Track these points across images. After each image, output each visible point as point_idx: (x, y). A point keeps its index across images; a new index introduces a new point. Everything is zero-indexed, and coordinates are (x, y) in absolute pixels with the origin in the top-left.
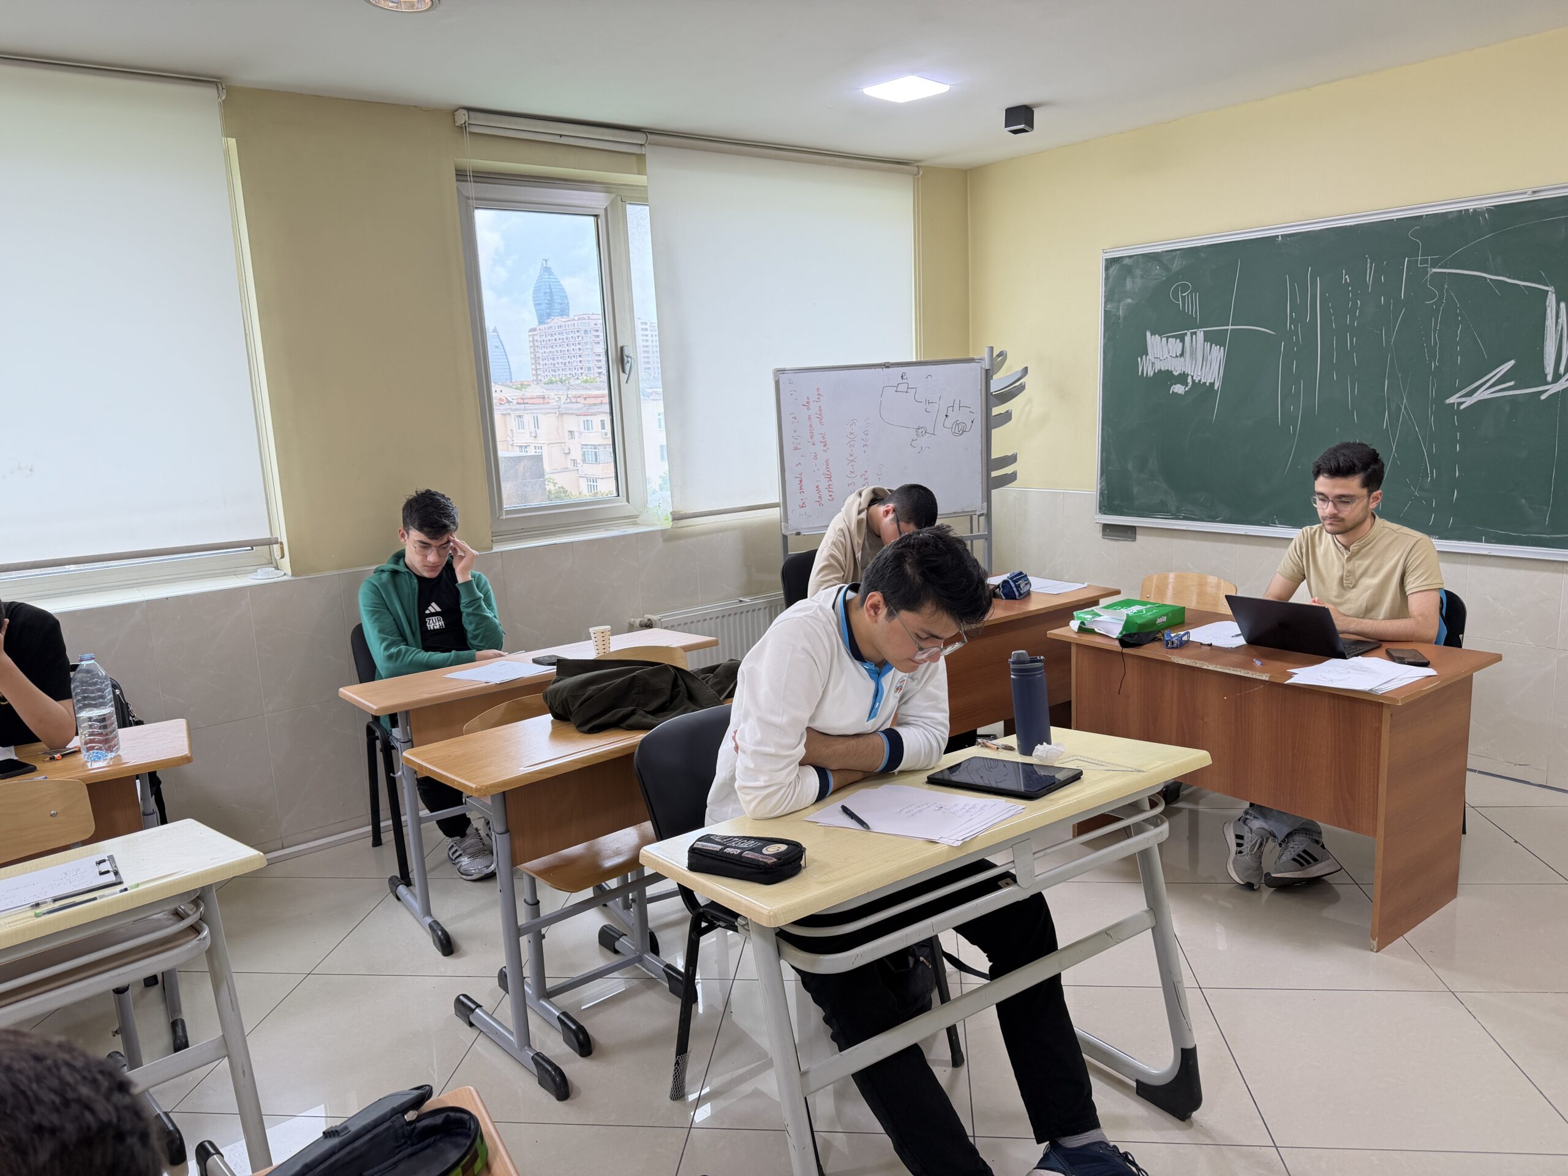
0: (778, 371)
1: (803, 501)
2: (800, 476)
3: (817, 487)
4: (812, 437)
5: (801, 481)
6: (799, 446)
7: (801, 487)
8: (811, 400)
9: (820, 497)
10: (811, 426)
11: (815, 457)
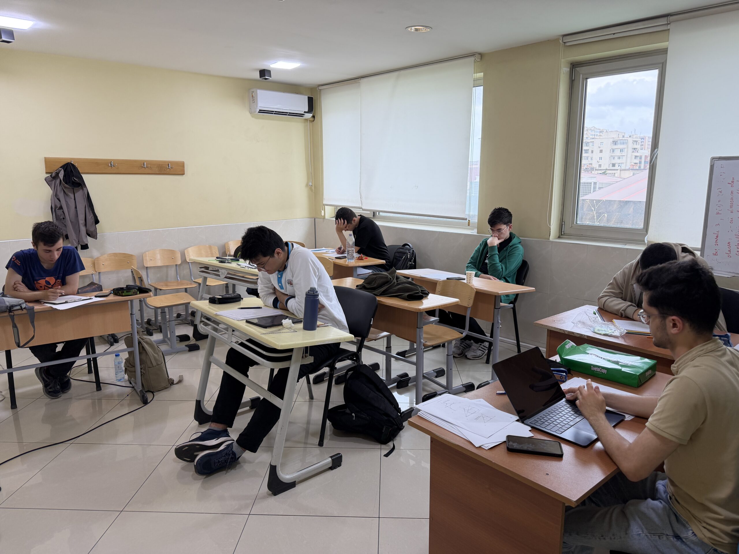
0: (713, 159)
1: (716, 251)
2: (717, 233)
3: (729, 243)
4: (731, 207)
5: (717, 237)
6: (720, 212)
7: (716, 240)
8: (735, 181)
9: (730, 251)
10: (732, 199)
11: (731, 222)
